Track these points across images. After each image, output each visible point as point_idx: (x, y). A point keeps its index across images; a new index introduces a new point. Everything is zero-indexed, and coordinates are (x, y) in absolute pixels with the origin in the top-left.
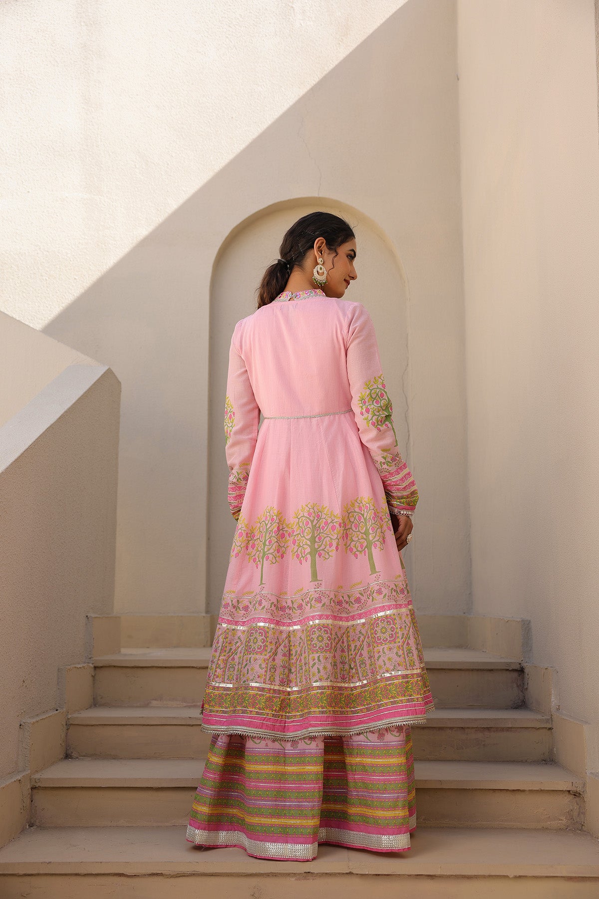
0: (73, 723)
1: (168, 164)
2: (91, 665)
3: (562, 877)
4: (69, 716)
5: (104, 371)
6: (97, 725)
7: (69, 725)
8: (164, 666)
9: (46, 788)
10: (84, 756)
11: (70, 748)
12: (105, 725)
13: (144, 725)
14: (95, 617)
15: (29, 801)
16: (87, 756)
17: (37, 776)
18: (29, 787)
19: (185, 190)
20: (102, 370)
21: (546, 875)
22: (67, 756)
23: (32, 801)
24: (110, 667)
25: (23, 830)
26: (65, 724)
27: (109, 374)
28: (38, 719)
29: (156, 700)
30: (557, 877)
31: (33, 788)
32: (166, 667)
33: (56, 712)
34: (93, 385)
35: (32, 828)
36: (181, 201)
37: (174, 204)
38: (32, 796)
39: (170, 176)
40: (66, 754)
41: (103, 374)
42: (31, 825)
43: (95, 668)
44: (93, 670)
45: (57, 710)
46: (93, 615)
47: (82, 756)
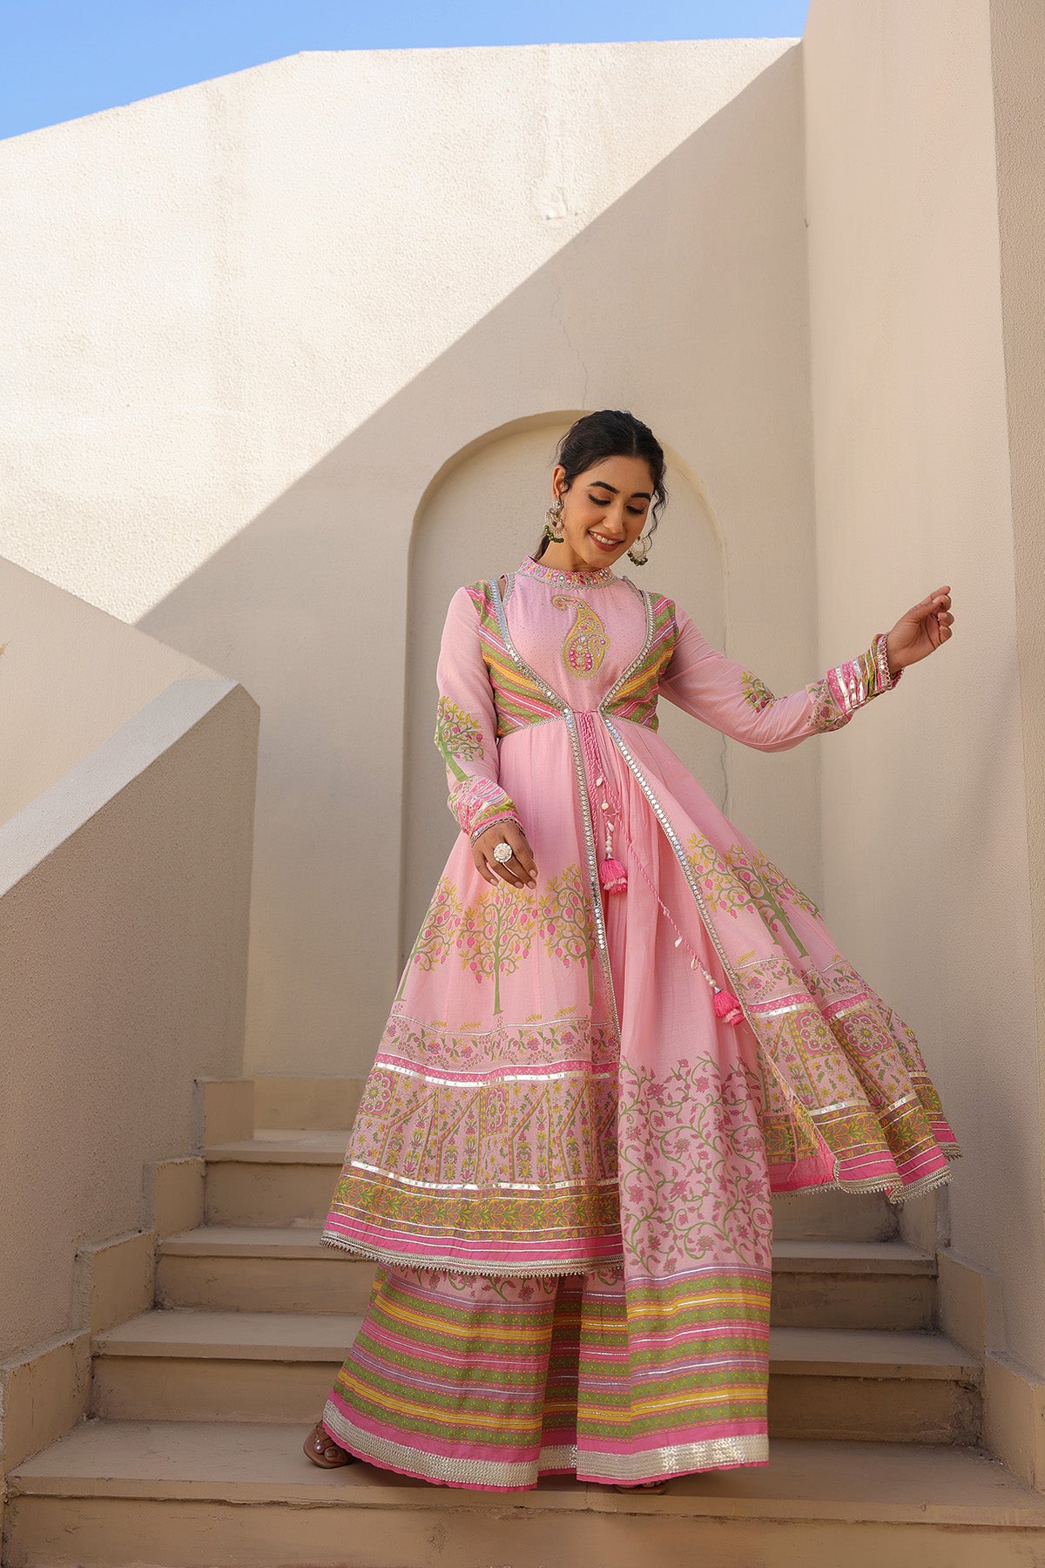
0: (167, 1252)
1: (346, 361)
2: (200, 1159)
3: (933, 1524)
4: (161, 1242)
5: (230, 689)
6: (204, 1257)
7: (159, 1256)
8: (315, 1162)
9: (115, 1358)
10: (183, 1306)
11: (161, 1293)
12: (216, 1257)
13: (277, 1259)
14: (208, 1083)
15: (87, 1378)
16: (188, 1306)
17: (101, 1338)
18: (88, 1355)
19: (372, 400)
20: (226, 687)
21: (908, 1520)
22: (157, 1305)
23: (93, 1378)
24: (230, 1162)
25: (77, 1424)
26: (152, 1255)
27: (238, 694)
28: (105, 1246)
29: (302, 1217)
30: (926, 1524)
31: (95, 1357)
32: (318, 1165)
33: (139, 1234)
34: (210, 711)
35: (92, 1421)
36: (364, 417)
37: (353, 423)
38: (93, 1369)
39: (349, 378)
40: (155, 1302)
41: (228, 695)
42: (91, 1416)
43: (207, 1163)
44: (203, 1166)
45: (140, 1232)
46: (205, 1079)
47: (179, 1305)
